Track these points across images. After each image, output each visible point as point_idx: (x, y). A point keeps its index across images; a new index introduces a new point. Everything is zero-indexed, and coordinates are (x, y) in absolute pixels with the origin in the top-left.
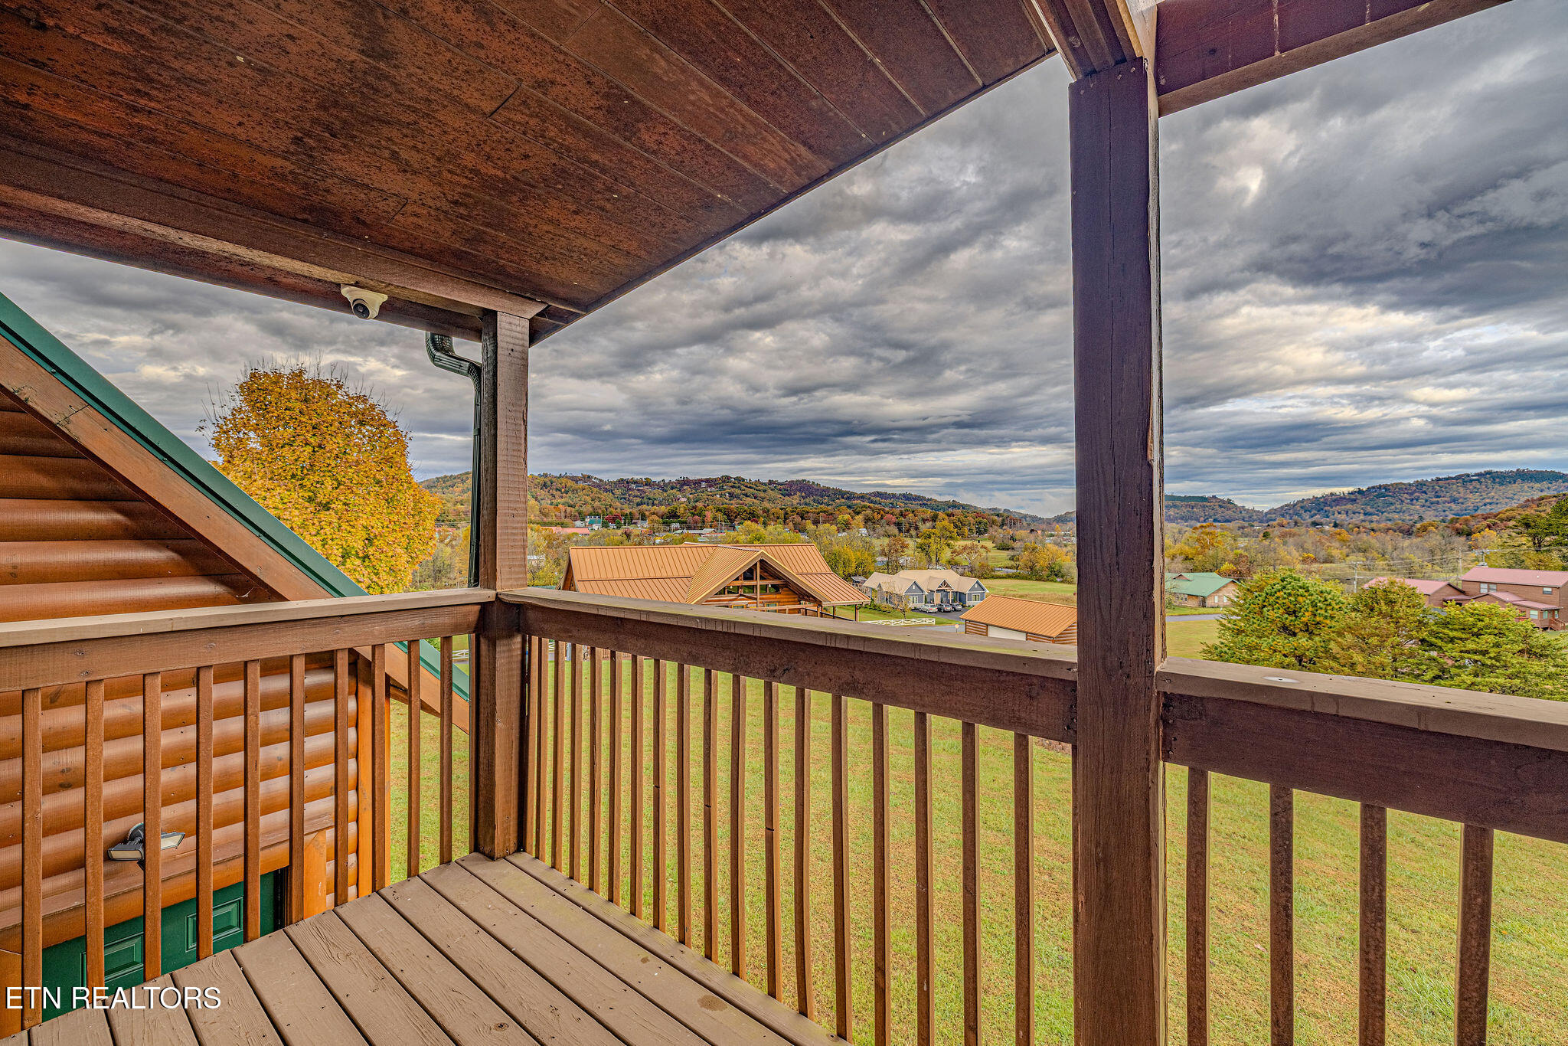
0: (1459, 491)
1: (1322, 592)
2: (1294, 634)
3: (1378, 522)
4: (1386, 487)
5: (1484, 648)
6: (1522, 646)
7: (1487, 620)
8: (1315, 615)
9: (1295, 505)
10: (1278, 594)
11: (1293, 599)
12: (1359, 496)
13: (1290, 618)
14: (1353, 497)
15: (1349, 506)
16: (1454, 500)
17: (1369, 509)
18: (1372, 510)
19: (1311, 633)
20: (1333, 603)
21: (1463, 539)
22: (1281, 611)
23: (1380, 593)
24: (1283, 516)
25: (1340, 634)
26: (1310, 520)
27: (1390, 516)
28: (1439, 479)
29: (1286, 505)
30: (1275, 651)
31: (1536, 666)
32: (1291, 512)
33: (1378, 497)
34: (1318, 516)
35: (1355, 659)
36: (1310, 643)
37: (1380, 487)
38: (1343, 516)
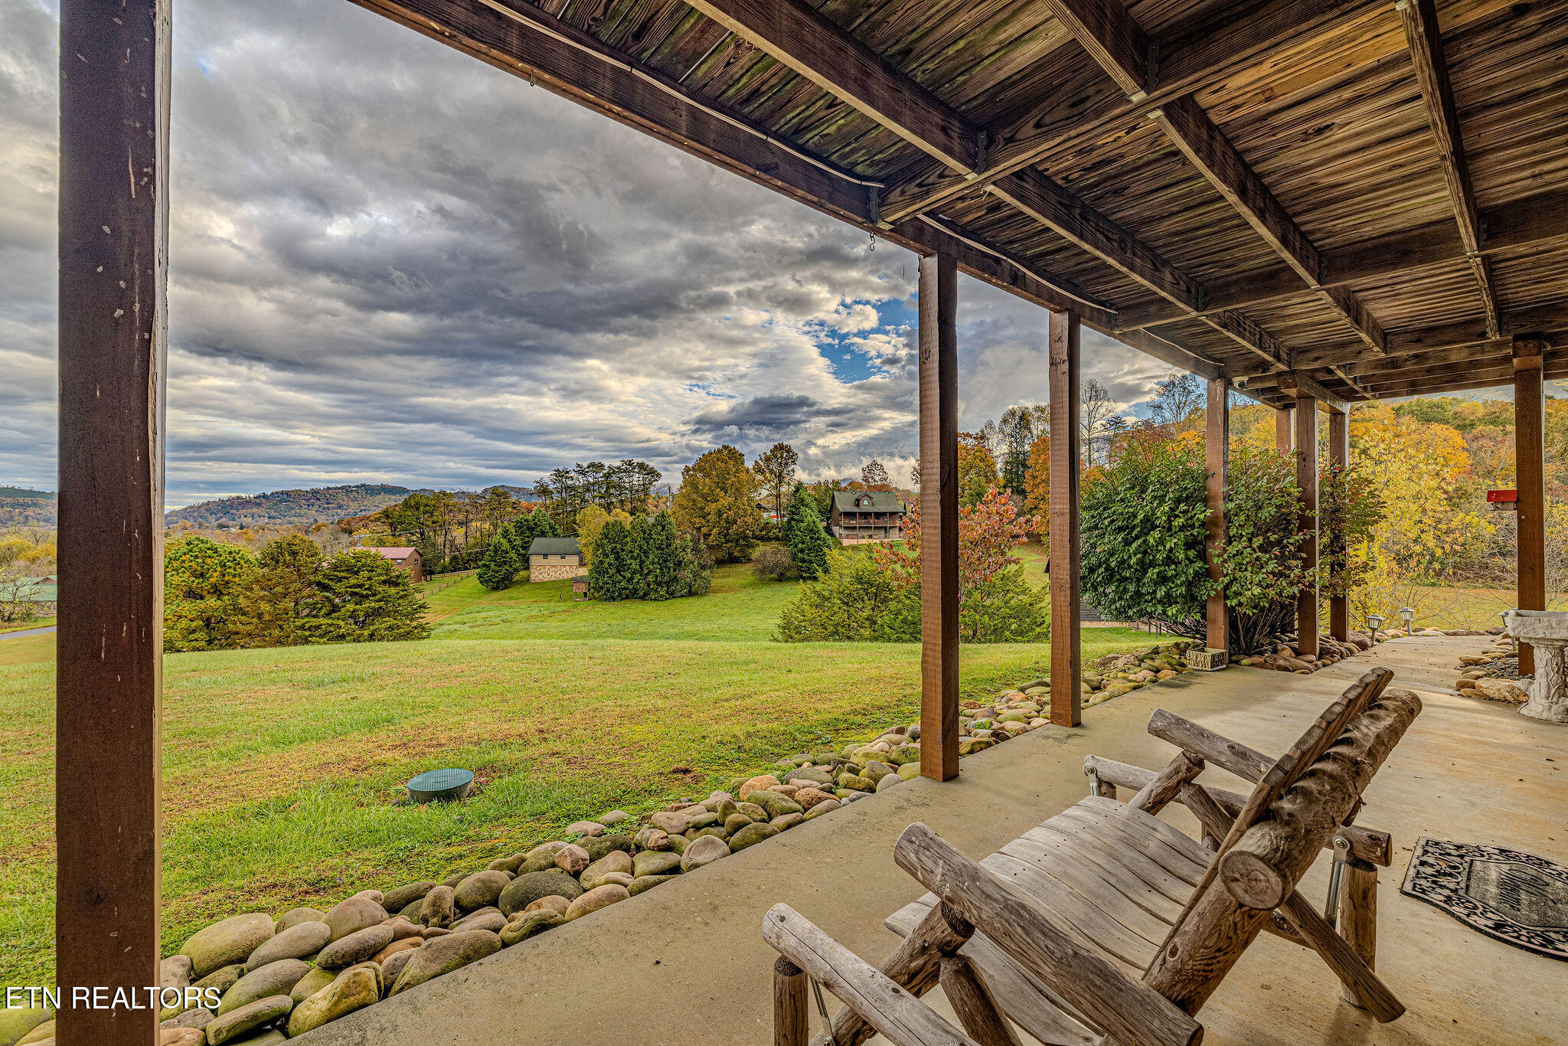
0: (342, 499)
1: (230, 553)
2: (202, 598)
3: (281, 524)
4: (287, 493)
5: (361, 582)
6: (384, 578)
7: (363, 560)
8: (224, 575)
9: (199, 507)
10: (184, 558)
11: (200, 560)
12: (264, 500)
13: (197, 581)
14: (258, 501)
15: (255, 510)
16: (340, 507)
17: (273, 513)
18: (276, 514)
19: (221, 594)
20: (242, 562)
21: (346, 535)
22: (188, 574)
23: (284, 545)
24: (185, 518)
25: (250, 589)
26: (216, 523)
27: (291, 519)
28: (329, 489)
29: (190, 507)
30: (180, 617)
31: (393, 590)
32: (196, 514)
33: (281, 502)
34: (224, 519)
35: (262, 608)
36: (219, 602)
37: (282, 493)
38: (249, 520)
